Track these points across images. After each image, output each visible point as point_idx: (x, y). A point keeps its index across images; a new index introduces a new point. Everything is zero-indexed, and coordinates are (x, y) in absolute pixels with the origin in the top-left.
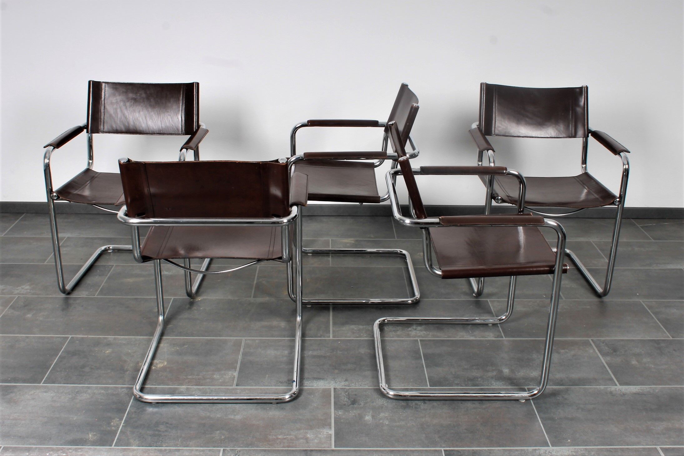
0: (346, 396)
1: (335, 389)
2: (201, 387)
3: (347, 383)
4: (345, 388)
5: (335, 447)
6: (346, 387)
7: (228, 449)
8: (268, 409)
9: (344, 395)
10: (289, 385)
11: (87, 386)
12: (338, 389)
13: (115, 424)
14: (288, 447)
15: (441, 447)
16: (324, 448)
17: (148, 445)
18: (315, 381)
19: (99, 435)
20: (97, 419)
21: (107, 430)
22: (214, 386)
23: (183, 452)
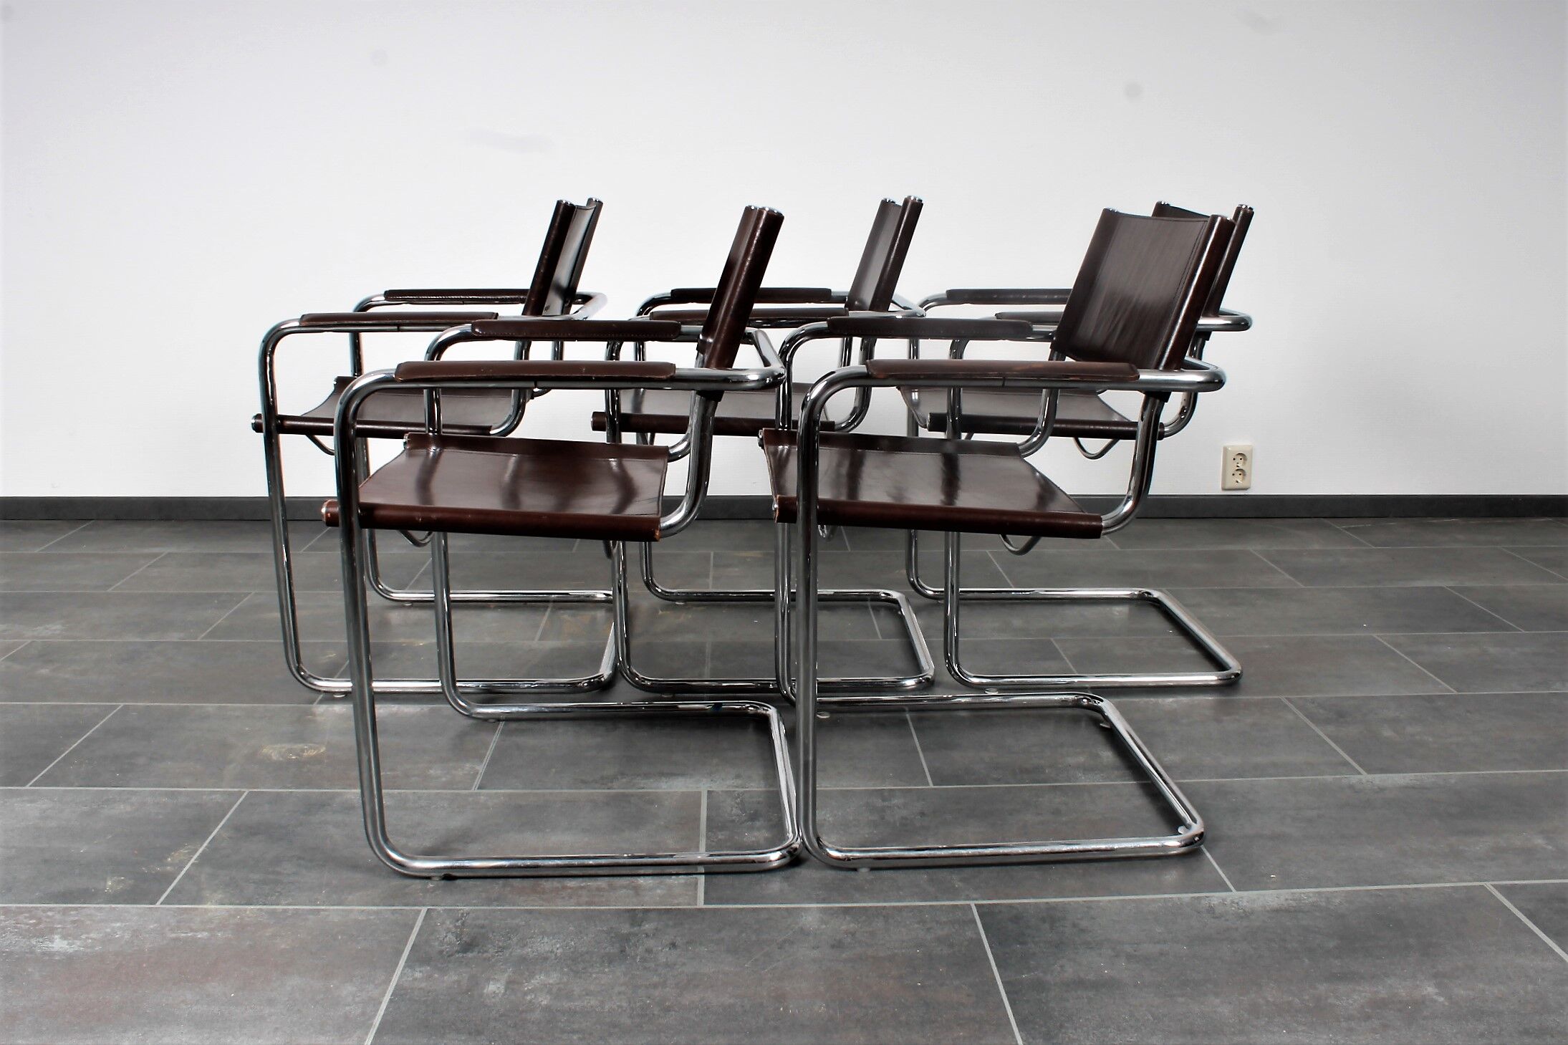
0: (736, 805)
1: (709, 792)
2: (396, 791)
3: (739, 782)
4: (733, 791)
5: (705, 904)
6: (737, 789)
7: (440, 908)
8: (547, 830)
9: (733, 803)
10: (603, 786)
11: (132, 791)
12: (717, 793)
13: (177, 861)
14: (589, 904)
15: (968, 898)
16: (678, 905)
17: (244, 902)
18: (663, 779)
19: (131, 882)
20: (136, 852)
21: (154, 872)
22: (426, 789)
23: (328, 915)
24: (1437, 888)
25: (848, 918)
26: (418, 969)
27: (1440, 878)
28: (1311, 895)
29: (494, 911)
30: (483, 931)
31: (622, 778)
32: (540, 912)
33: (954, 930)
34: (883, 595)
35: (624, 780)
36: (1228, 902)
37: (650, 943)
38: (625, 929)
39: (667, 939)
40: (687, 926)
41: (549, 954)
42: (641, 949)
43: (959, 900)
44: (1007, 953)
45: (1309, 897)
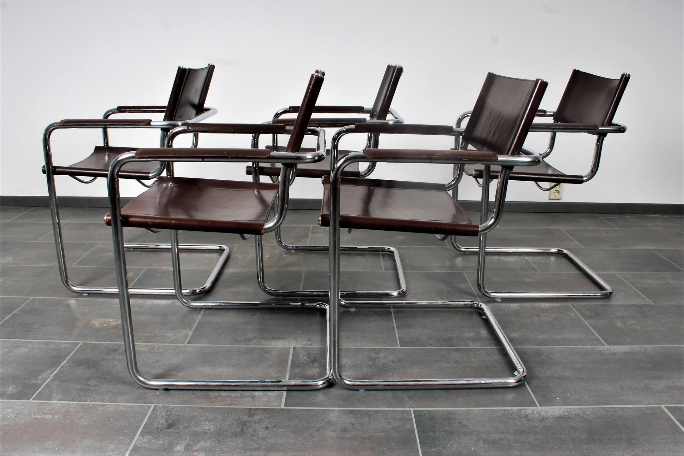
0: (306, 355)
1: (294, 348)
2: (149, 344)
3: (309, 343)
4: (306, 347)
5: (285, 406)
7: (160, 405)
8: (216, 366)
9: (305, 353)
10: (245, 343)
11: (29, 341)
12: (298, 348)
13: (43, 378)
14: (230, 405)
15: (410, 407)
16: (272, 406)
17: (71, 400)
18: (274, 340)
19: (20, 388)
20: (26, 373)
21: (32, 383)
22: (164, 343)
23: (108, 408)
24: (637, 407)
25: (351, 416)
26: (145, 437)
27: (639, 402)
28: (576, 409)
29: (185, 407)
30: (179, 418)
31: (255, 340)
32: (207, 408)
33: (401, 424)
34: (387, 249)
35: (255, 341)
36: (535, 412)
37: (256, 426)
38: (245, 418)
39: (264, 424)
40: (274, 418)
41: (208, 431)
42: (251, 430)
43: (406, 408)
44: (426, 437)
45: (575, 410)
